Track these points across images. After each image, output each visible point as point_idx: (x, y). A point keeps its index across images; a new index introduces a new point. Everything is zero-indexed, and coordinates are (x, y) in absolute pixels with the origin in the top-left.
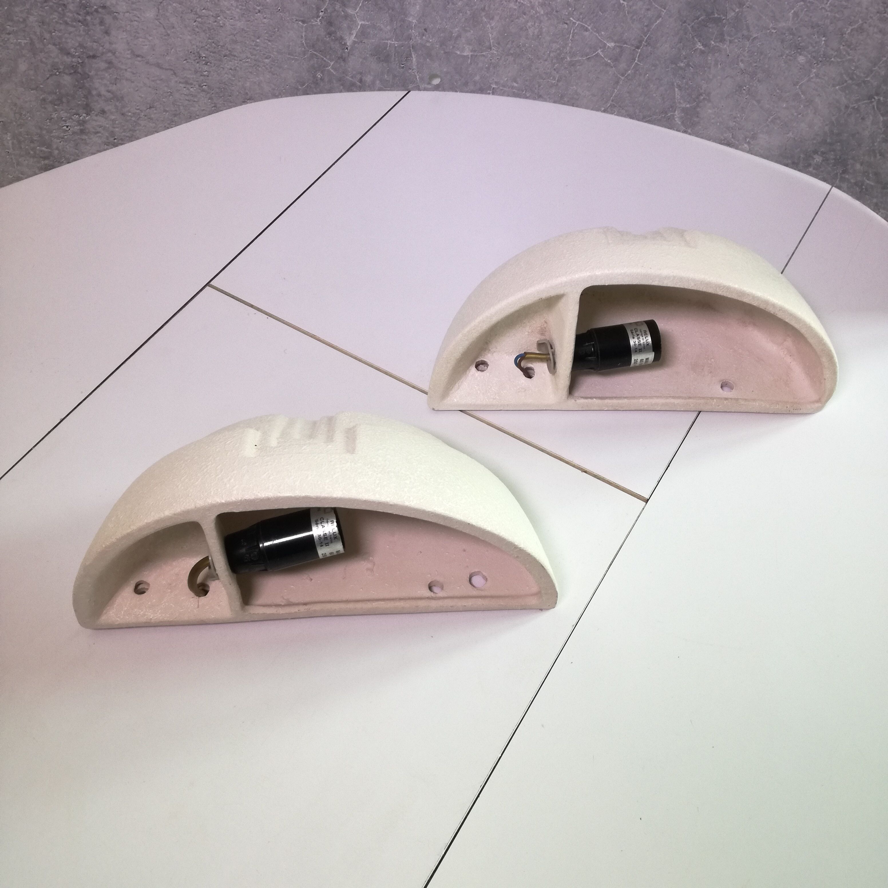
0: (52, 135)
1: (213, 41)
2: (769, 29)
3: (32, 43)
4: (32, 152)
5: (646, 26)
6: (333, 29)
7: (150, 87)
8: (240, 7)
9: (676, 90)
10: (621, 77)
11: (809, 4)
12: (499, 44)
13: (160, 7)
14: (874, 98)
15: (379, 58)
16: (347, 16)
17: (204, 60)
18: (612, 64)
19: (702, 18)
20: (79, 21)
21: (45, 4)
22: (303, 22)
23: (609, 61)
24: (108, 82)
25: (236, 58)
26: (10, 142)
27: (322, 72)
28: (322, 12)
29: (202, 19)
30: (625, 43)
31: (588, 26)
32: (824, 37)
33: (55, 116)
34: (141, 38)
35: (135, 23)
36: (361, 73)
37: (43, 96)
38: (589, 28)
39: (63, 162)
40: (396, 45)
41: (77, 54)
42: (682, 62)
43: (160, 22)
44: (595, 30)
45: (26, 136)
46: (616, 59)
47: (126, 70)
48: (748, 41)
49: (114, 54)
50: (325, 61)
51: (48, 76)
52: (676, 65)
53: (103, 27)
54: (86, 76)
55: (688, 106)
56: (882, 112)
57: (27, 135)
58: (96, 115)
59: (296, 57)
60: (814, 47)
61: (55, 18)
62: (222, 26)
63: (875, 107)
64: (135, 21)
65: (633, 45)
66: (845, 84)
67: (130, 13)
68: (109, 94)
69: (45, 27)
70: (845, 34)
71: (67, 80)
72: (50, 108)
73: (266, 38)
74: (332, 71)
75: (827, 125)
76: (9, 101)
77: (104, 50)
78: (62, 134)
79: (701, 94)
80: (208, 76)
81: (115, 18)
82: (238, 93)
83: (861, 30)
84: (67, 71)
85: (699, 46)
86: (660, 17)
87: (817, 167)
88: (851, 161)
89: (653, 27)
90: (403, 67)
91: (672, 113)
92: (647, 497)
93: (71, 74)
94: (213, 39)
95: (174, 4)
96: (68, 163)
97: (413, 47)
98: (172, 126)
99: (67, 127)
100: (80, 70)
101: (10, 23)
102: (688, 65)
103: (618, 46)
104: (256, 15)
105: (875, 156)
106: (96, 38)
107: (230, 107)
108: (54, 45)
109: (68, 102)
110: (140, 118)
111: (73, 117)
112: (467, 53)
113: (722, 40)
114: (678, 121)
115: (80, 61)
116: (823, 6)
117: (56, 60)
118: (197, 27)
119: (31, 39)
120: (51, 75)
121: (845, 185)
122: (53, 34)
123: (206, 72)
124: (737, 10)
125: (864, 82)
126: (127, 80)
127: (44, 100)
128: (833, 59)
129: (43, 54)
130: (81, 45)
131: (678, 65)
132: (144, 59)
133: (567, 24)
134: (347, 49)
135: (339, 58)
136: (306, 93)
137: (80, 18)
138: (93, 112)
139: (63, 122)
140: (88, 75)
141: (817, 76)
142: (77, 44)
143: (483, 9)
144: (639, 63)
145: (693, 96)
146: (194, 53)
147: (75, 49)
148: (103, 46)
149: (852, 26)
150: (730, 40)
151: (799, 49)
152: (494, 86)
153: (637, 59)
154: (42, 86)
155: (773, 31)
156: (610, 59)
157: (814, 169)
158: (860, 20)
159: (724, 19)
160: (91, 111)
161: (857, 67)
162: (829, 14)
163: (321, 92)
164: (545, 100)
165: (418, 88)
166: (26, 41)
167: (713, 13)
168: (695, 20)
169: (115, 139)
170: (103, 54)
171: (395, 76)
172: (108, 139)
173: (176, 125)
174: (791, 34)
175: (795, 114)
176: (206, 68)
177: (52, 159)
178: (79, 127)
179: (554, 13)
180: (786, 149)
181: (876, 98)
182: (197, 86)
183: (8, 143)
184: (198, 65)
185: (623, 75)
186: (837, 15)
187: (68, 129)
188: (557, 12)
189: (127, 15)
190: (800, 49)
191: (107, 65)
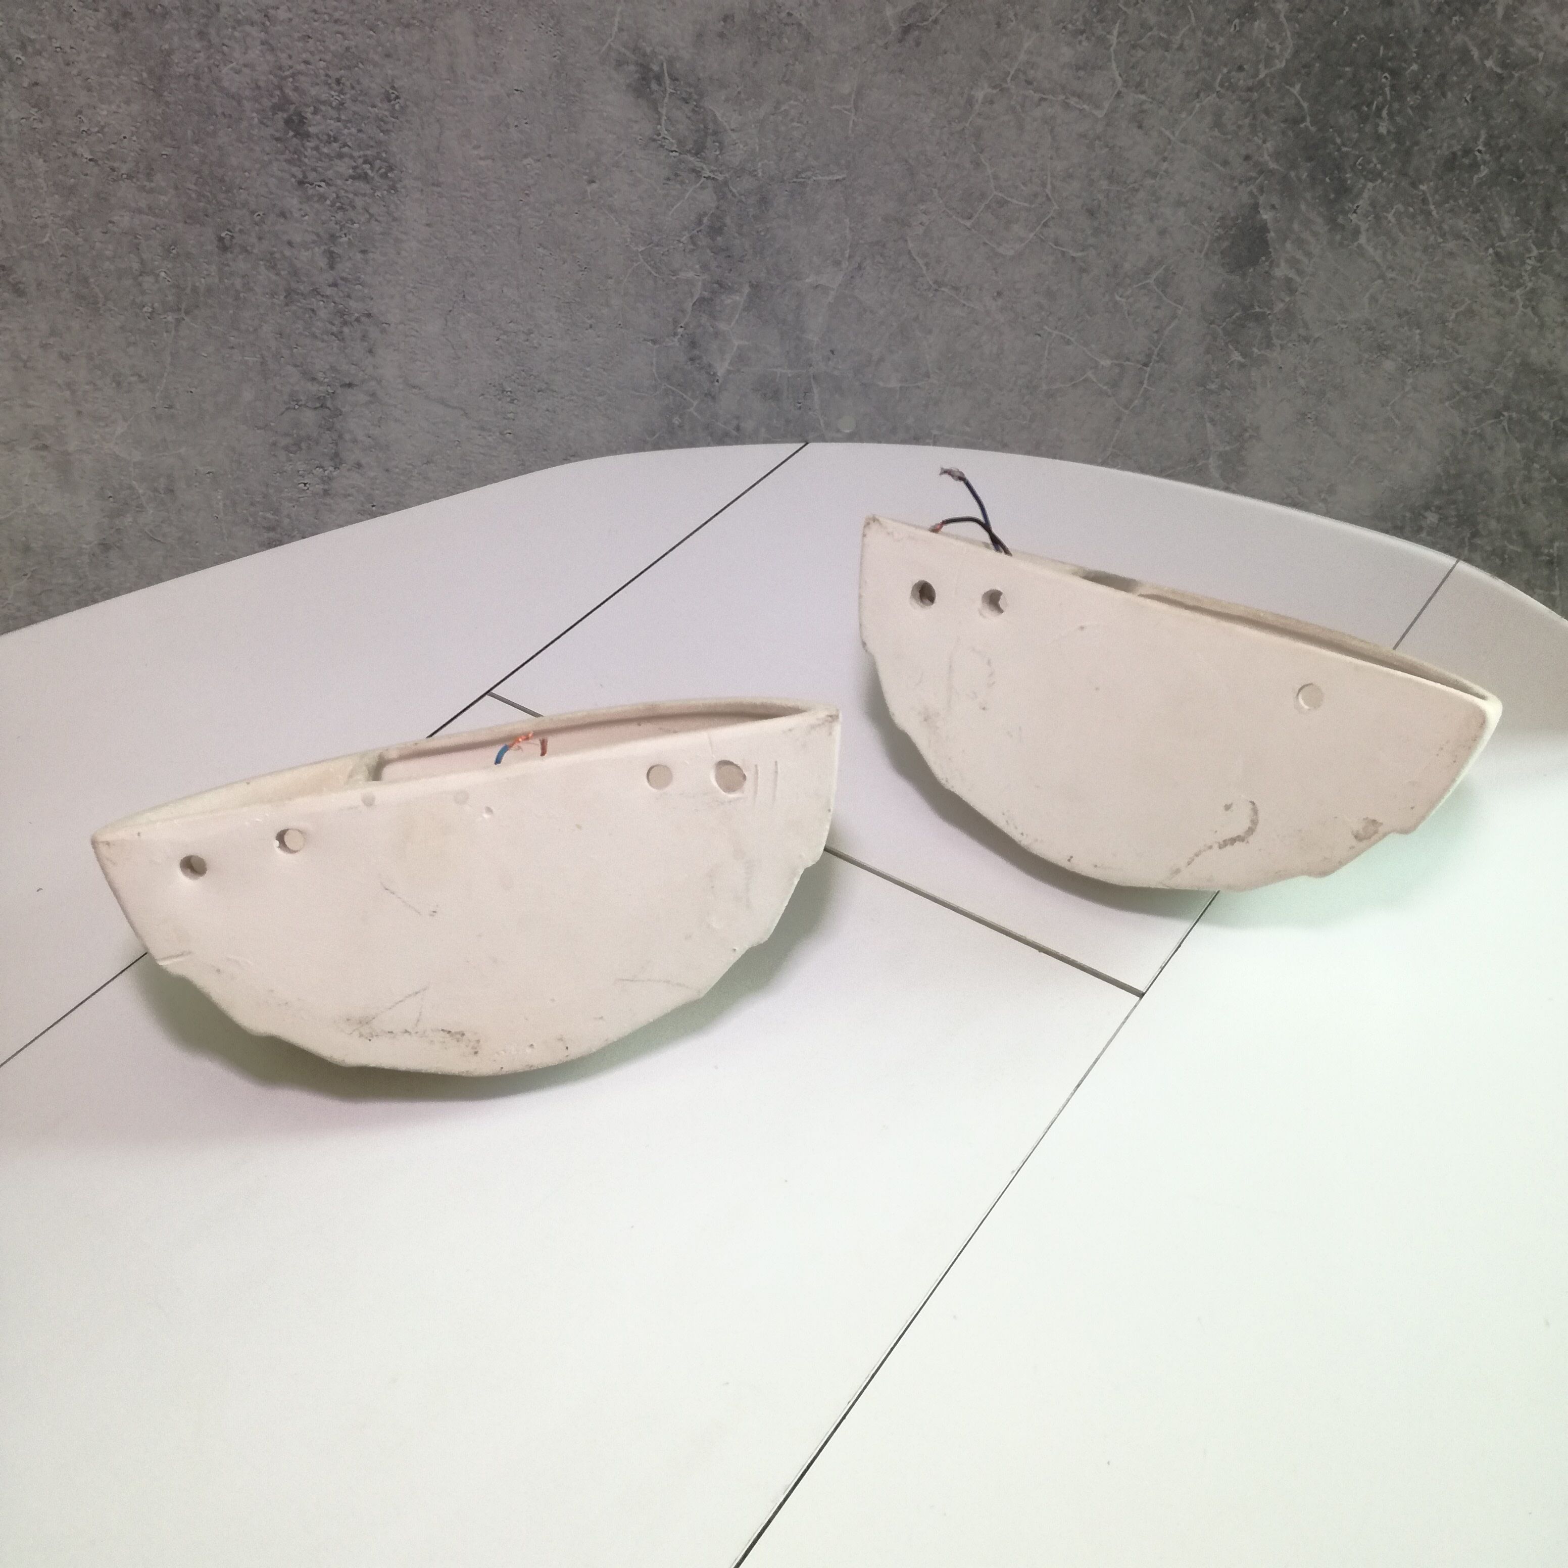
0: (283, 495)
1: (522, 368)
2: (1336, 324)
3: (263, 363)
4: (251, 519)
5: (1157, 332)
6: (696, 352)
7: (428, 432)
8: (564, 320)
9: (1208, 425)
10: (1123, 410)
11: (1390, 283)
12: (940, 369)
13: (448, 317)
14: (1504, 416)
15: (765, 394)
16: (716, 334)
17: (509, 396)
18: (1110, 392)
19: (1237, 314)
20: (332, 334)
21: (286, 308)
22: (654, 342)
23: (1105, 388)
24: (369, 424)
25: (555, 394)
26: (221, 504)
27: (681, 416)
28: (681, 327)
29: (508, 336)
30: (1128, 359)
31: (1071, 336)
32: (1418, 328)
33: (288, 467)
34: (420, 361)
35: (413, 339)
36: (738, 418)
37: (274, 438)
38: (1072, 339)
39: (294, 536)
40: (790, 375)
41: (326, 380)
42: (1213, 382)
43: (447, 339)
44: (1082, 341)
45: (245, 496)
46: (1115, 384)
47: (395, 406)
48: (1308, 343)
49: (379, 382)
50: (685, 399)
51: (284, 410)
52: (1205, 387)
53: (366, 344)
54: (337, 413)
55: (1228, 448)
56: (1517, 435)
57: (247, 494)
58: (349, 470)
59: (643, 394)
60: (1405, 345)
61: (298, 329)
62: (536, 348)
63: (1506, 428)
64: (412, 336)
65: (1138, 362)
66: (1458, 398)
67: (405, 325)
68: (370, 440)
69: (284, 340)
70: (1449, 322)
71: (309, 417)
72: (282, 455)
73: (600, 365)
74: (695, 414)
75: (1439, 463)
76: (225, 444)
77: (366, 377)
78: (297, 495)
79: (1246, 430)
80: (514, 420)
81: (383, 331)
82: (557, 446)
83: (1470, 313)
84: (309, 404)
85: (1236, 357)
86: (1176, 317)
87: (1432, 531)
88: (1481, 518)
89: (1166, 332)
90: (800, 408)
91: (1204, 461)
92: (1142, 989)
93: (316, 408)
94: (523, 366)
95: (469, 315)
96: (303, 538)
97: (814, 377)
98: (459, 491)
99: (305, 484)
100: (329, 404)
101: (235, 333)
102: (1222, 387)
103: (1116, 365)
104: (587, 332)
105: (1516, 504)
106: (355, 358)
107: (546, 467)
108: (296, 366)
109: (309, 448)
110: (411, 476)
111: (314, 471)
112: (894, 384)
113: (1269, 345)
114: (1215, 474)
115: (331, 391)
116: (1411, 282)
117: (297, 388)
118: (501, 347)
119: (263, 357)
120: (287, 409)
121: (1477, 556)
122: (295, 350)
123: (512, 414)
124: (1287, 299)
125: (1485, 392)
126: (396, 420)
127: (274, 444)
128: (1435, 361)
129: (278, 378)
130: (333, 369)
131: (1208, 387)
132: (422, 392)
133: (1039, 335)
134: (718, 381)
135: (706, 395)
136: (656, 447)
137: (335, 329)
138: (344, 465)
139: (301, 478)
140: (340, 411)
141: (1415, 389)
142: (328, 367)
143: (916, 319)
144: (1149, 388)
145: (1234, 433)
146: (494, 386)
147: (324, 373)
148: (363, 371)
149: (1456, 308)
150: (1281, 345)
151: (1383, 349)
152: (935, 432)
153: (1145, 382)
154: (272, 424)
155: (1344, 326)
156: (1107, 384)
157: (1429, 534)
158: (1467, 299)
159: (1269, 314)
160: (341, 464)
161: (1471, 370)
162: (1421, 294)
163: (680, 446)
164: (1012, 451)
165: (822, 439)
166: (256, 359)
167: (1252, 306)
168: (1226, 318)
169: (373, 506)
170: (363, 381)
171: (788, 422)
172: (363, 506)
173: (464, 490)
174: (1369, 329)
175: (1390, 450)
176: (511, 408)
177: (279, 530)
178: (322, 487)
179: (1020, 319)
180: (1382, 506)
181: (1506, 414)
182: (498, 434)
183: (218, 504)
184: (500, 402)
185: (1126, 407)
186: (1433, 295)
187: (306, 488)
188: (1024, 318)
189: (401, 327)
190: (1385, 350)
191: (368, 398)
